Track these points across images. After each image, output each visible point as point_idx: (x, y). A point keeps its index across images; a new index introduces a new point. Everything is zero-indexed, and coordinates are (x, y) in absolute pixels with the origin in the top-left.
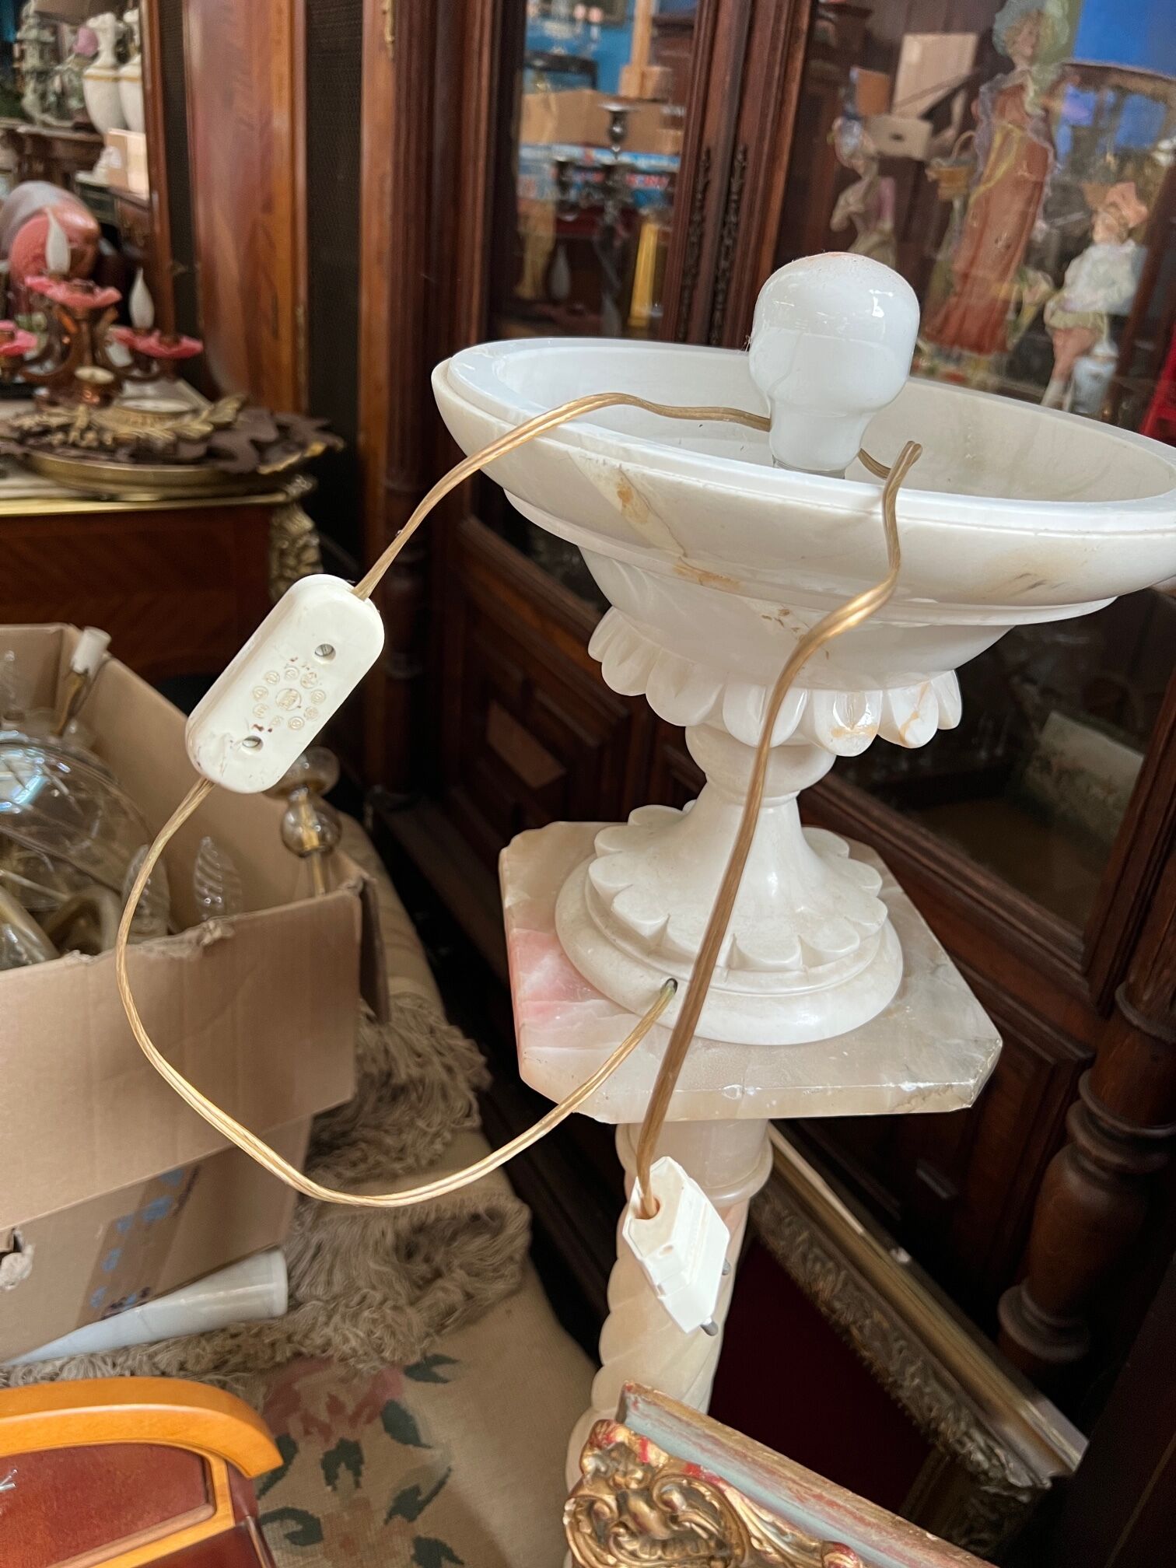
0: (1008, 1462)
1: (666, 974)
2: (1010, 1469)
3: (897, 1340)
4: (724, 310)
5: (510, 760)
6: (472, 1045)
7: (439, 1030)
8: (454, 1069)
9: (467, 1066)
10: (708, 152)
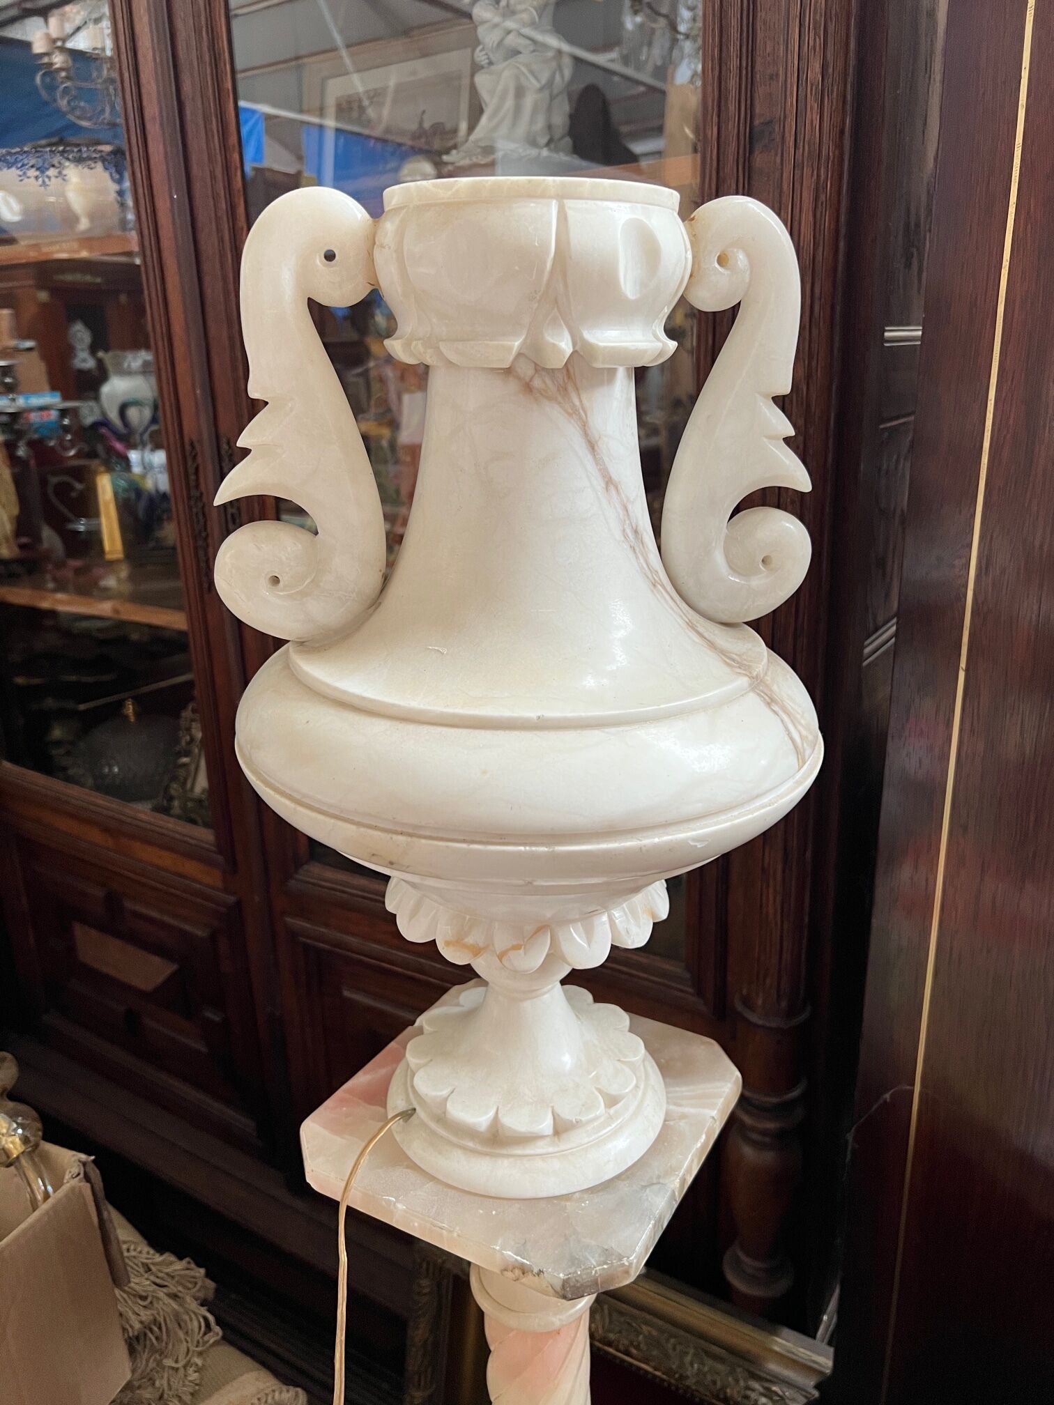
0: (784, 1393)
2: (788, 1398)
3: (667, 1341)
5: (112, 972)
6: (189, 1263)
7: (153, 1264)
8: (180, 1294)
9: (190, 1286)
10: (192, 444)
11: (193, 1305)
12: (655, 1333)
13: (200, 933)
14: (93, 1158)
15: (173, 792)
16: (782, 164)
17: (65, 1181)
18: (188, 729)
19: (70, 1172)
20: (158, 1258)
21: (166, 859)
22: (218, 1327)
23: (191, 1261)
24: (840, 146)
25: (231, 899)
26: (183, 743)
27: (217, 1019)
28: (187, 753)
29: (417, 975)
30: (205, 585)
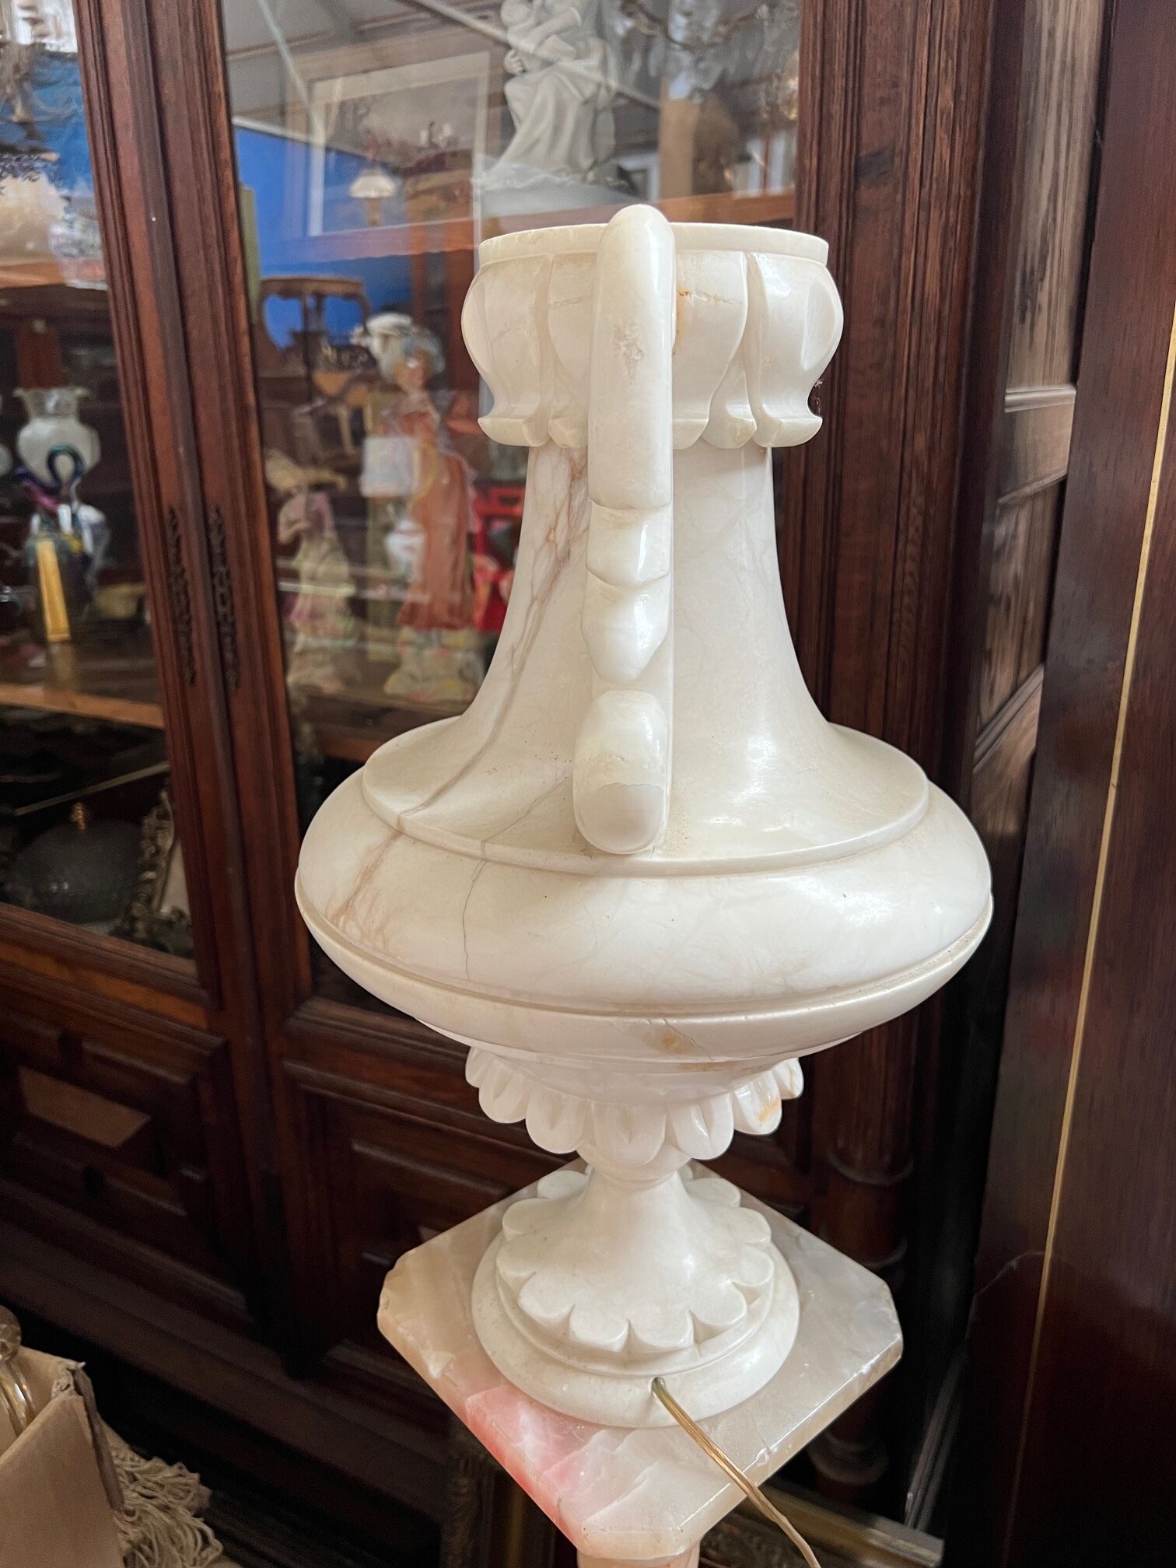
1: (651, 1376)
4: (235, 652)
5: (70, 1127)
6: (180, 1468)
7: (141, 1473)
8: (171, 1505)
9: (182, 1494)
10: (172, 512)
11: (187, 1517)
12: (736, 1531)
13: (178, 1079)
14: (83, 1364)
15: (135, 912)
16: (904, 204)
17: (53, 1395)
18: (153, 839)
19: (58, 1384)
20: (146, 1465)
21: (136, 995)
22: (216, 1541)
23: (183, 1465)
24: (971, 185)
25: (217, 1041)
26: (147, 855)
27: (197, 1177)
28: (153, 867)
29: (444, 1126)
30: (188, 676)
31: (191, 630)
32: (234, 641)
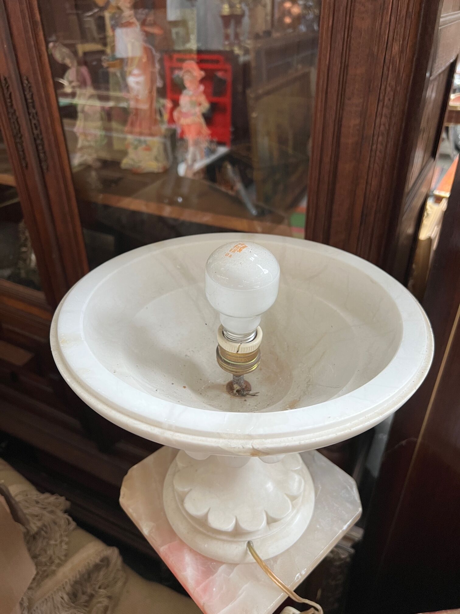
1: (246, 541)
2: (340, 553)
4: (45, 153)
7: (40, 499)
8: (54, 510)
9: (58, 505)
10: (5, 79)
11: (60, 514)
15: (20, 266)
18: (23, 233)
22: (73, 522)
23: (58, 494)
26: (22, 240)
28: (25, 246)
30: (24, 165)
31: (23, 142)
32: (43, 148)
